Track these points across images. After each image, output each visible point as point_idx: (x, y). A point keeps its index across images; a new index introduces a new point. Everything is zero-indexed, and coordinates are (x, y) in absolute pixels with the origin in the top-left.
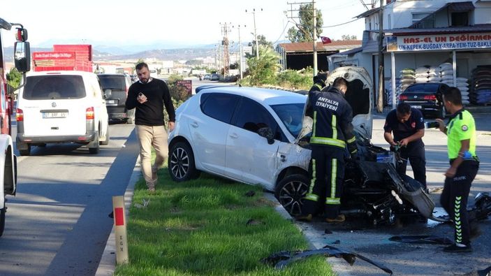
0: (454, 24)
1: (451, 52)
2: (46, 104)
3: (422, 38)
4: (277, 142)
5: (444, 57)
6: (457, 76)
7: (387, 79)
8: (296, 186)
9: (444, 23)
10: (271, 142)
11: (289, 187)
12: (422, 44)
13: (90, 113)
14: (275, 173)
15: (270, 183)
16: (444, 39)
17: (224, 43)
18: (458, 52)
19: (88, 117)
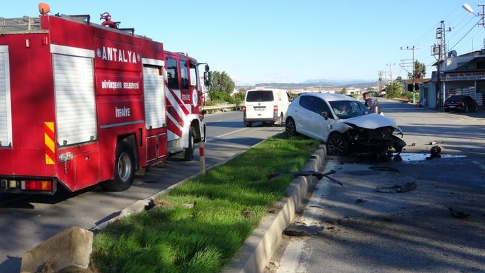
0: (478, 68)
1: (474, 81)
2: (256, 104)
3: (459, 74)
4: (329, 119)
5: (471, 83)
6: (477, 92)
7: (441, 94)
8: (337, 140)
9: (472, 67)
10: (326, 119)
11: (333, 141)
12: (459, 77)
13: (276, 108)
14: (327, 134)
15: (325, 139)
16: (470, 75)
17: (380, 79)
18: (477, 81)
19: (275, 110)
